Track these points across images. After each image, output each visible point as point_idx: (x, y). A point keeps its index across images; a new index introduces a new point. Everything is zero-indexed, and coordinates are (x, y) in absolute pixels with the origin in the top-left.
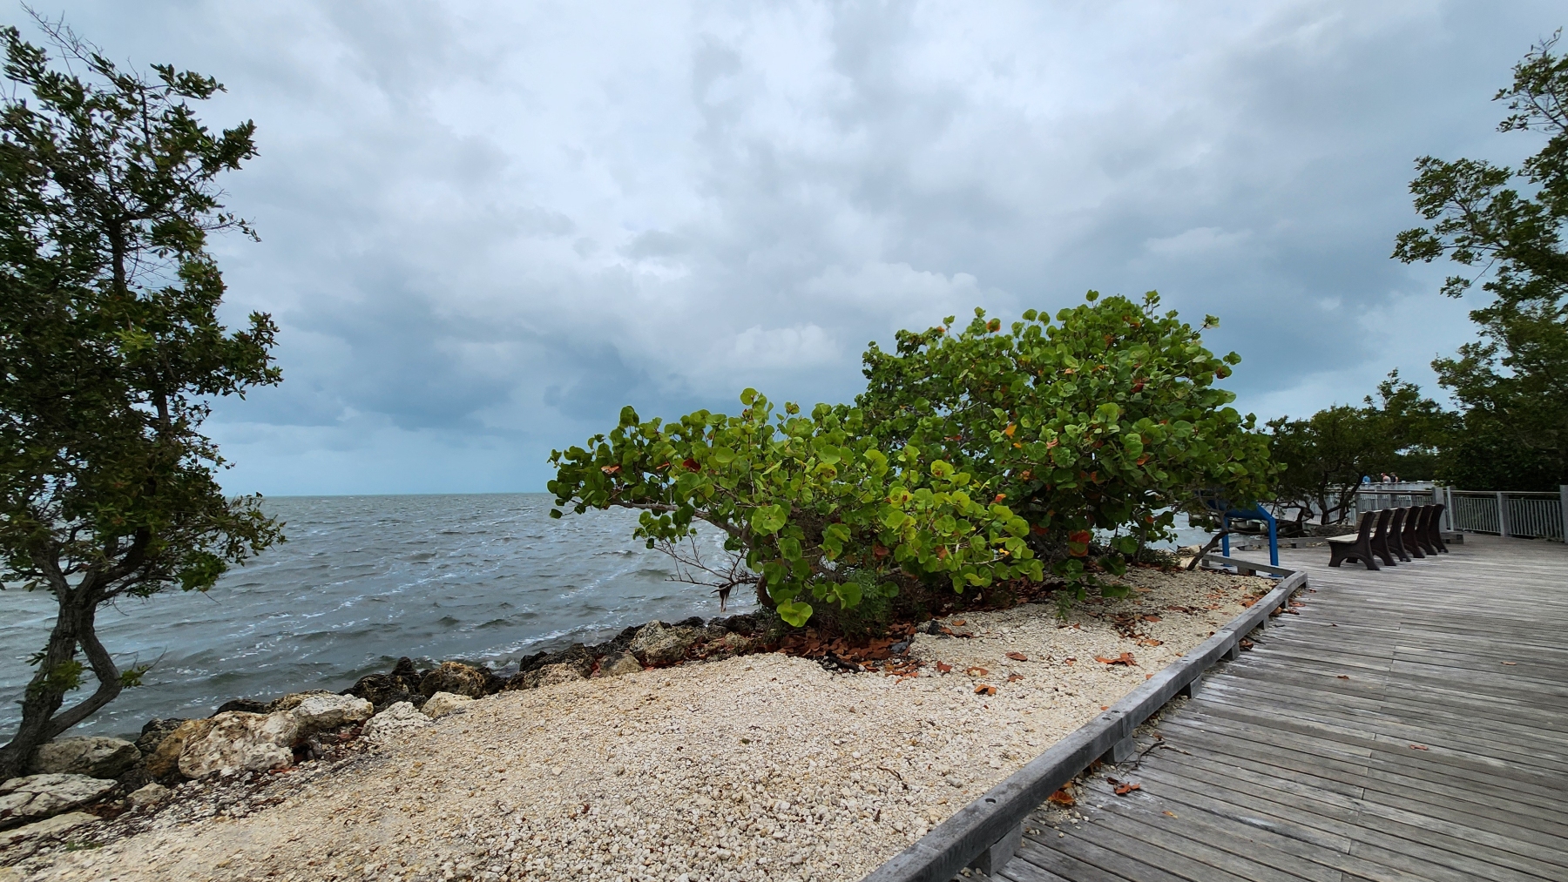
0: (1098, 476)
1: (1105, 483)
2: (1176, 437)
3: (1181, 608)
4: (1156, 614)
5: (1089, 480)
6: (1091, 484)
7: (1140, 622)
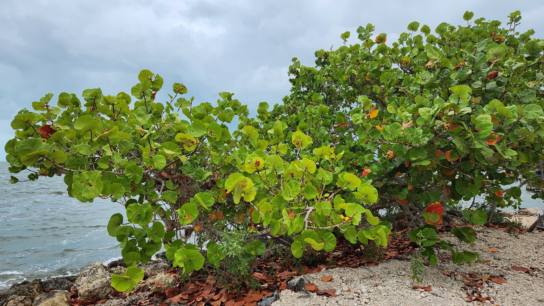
0: (452, 155)
1: (458, 161)
2: (526, 119)
3: (523, 269)
4: (502, 276)
5: (443, 158)
6: (445, 162)
7: (487, 282)
